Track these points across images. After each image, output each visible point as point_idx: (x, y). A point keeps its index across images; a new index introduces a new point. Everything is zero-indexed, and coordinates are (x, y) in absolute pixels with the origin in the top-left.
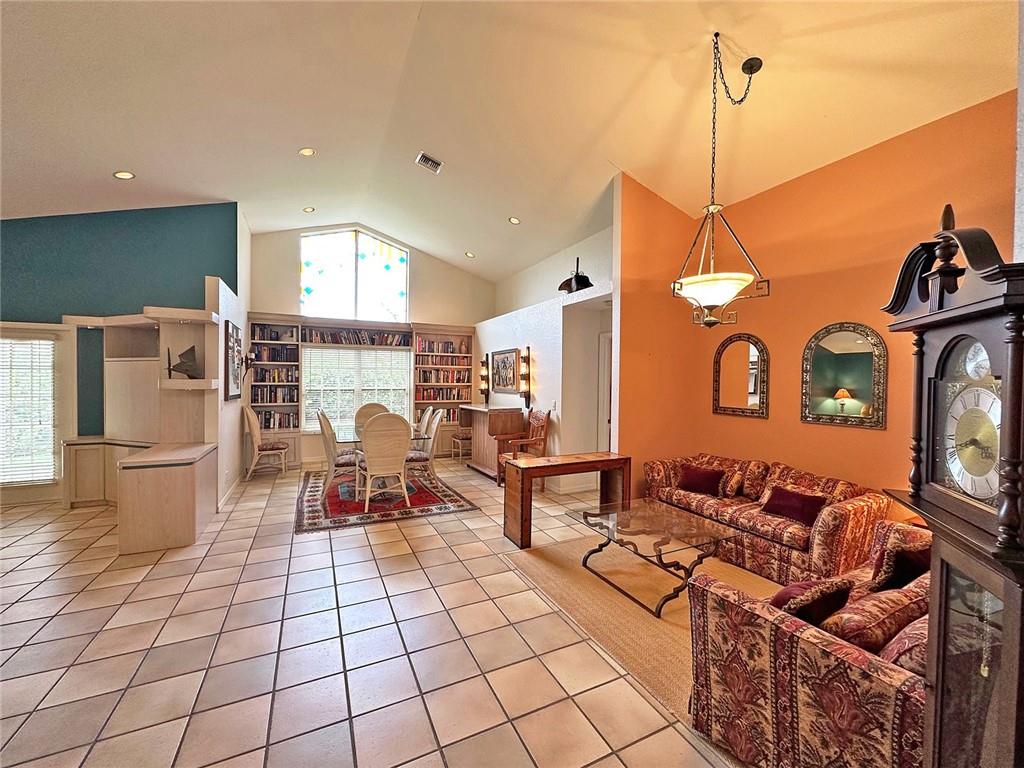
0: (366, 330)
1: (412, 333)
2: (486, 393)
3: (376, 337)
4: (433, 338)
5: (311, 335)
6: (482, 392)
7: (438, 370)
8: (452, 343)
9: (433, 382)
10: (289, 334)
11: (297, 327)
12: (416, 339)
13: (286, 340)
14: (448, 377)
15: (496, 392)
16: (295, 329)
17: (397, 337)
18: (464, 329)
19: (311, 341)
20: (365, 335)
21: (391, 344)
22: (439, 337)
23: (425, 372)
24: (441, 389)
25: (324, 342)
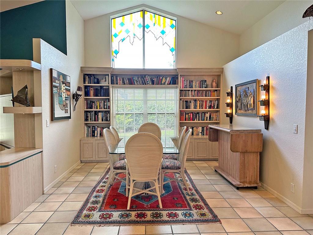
0: (149, 75)
1: (178, 75)
2: (230, 116)
3: (155, 79)
4: (192, 78)
5: (117, 80)
6: (228, 115)
7: (195, 100)
8: (205, 81)
9: (192, 109)
10: (104, 80)
11: (108, 75)
12: (180, 79)
13: (103, 84)
14: (202, 105)
15: (238, 115)
16: (107, 76)
17: (168, 79)
18: (215, 70)
19: (117, 84)
20: (148, 78)
21: (164, 84)
22: (197, 77)
23: (186, 102)
24: (198, 113)
25: (124, 84)
